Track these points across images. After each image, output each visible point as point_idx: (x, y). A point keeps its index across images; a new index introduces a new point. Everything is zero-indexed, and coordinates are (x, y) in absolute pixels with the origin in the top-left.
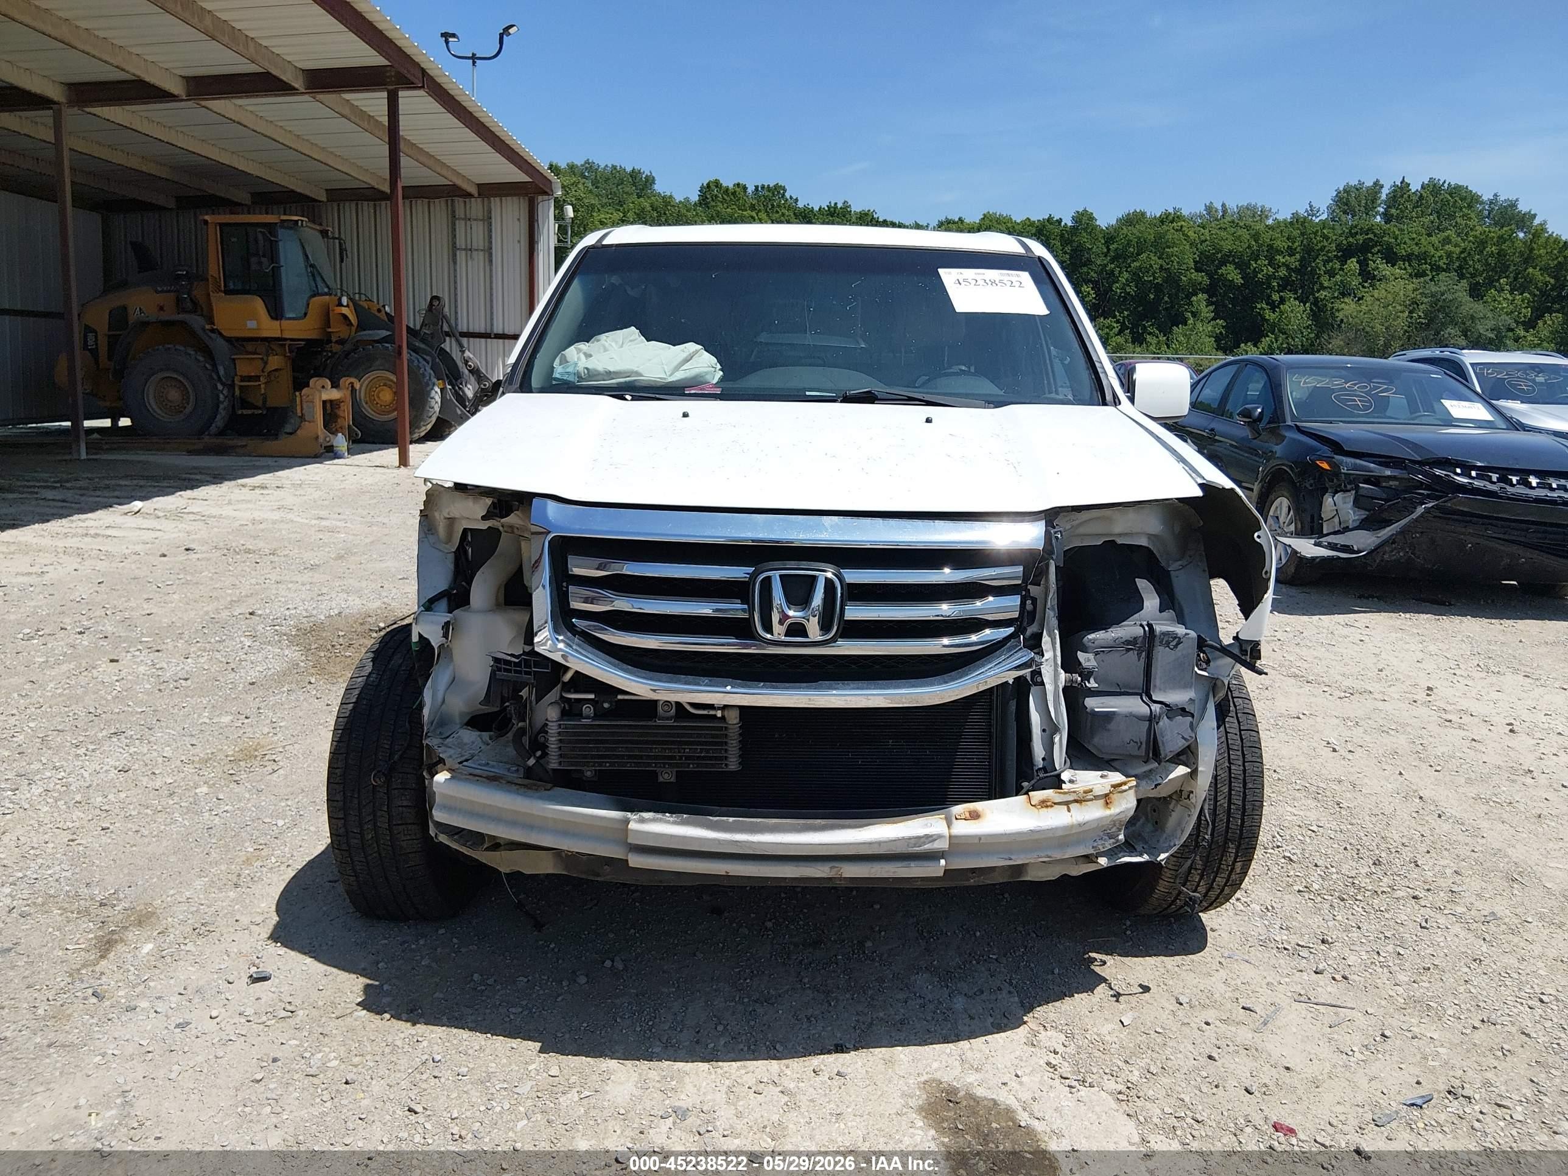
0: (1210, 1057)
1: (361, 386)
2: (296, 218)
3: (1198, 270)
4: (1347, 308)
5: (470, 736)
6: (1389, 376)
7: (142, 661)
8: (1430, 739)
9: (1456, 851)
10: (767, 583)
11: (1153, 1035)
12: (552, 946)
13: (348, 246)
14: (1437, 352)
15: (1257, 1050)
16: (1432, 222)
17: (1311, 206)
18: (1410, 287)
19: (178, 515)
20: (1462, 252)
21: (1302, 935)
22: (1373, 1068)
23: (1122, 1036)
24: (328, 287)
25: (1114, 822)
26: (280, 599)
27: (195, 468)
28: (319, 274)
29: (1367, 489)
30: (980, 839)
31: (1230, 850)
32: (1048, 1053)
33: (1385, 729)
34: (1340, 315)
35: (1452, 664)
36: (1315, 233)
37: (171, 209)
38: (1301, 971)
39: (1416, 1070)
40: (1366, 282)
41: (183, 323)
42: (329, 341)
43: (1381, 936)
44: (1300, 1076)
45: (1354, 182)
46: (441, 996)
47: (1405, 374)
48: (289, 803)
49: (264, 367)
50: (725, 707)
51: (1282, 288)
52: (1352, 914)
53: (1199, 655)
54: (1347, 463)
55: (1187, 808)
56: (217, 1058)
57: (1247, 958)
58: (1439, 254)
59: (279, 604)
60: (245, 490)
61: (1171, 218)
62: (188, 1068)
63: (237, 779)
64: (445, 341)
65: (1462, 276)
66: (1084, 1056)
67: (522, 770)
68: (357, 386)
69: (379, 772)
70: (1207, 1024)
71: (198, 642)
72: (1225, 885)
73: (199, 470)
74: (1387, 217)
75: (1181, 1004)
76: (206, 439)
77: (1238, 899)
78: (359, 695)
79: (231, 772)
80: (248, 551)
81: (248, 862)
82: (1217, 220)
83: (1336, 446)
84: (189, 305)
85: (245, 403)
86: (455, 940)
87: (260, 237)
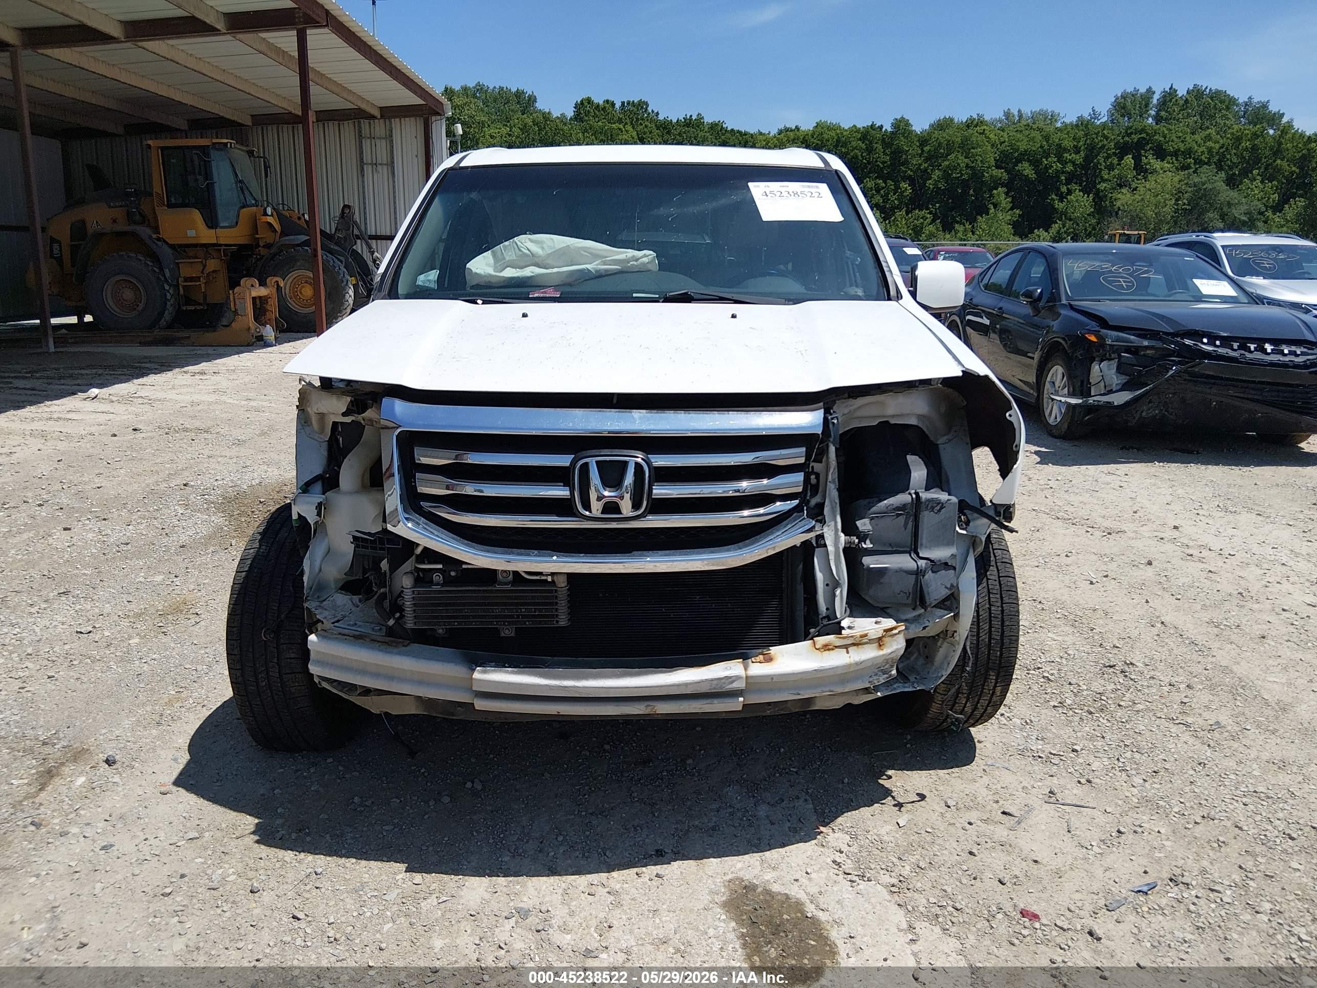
0: (971, 853)
1: (285, 284)
2: (225, 141)
3: (998, 167)
4: (1123, 198)
5: (342, 600)
6: (1149, 259)
7: (90, 529)
8: (1174, 571)
9: (1190, 669)
10: (585, 468)
11: (924, 834)
12: (422, 771)
13: (272, 163)
14: (1193, 237)
15: (1010, 846)
16: (1196, 123)
17: (1094, 111)
18: (1176, 179)
19: (129, 399)
20: (1221, 148)
21: (1055, 745)
22: (1108, 860)
23: (898, 836)
24: (255, 199)
25: (887, 660)
26: (210, 471)
27: (146, 357)
28: (247, 188)
29: (1127, 357)
30: (772, 679)
31: (991, 677)
32: (835, 852)
33: (1136, 563)
34: (1118, 204)
35: (1197, 505)
36: (1097, 134)
37: (121, 135)
38: (1052, 776)
39: (1144, 861)
40: (1140, 175)
41: (134, 234)
42: (258, 246)
43: (1121, 744)
44: (1046, 868)
45: (1130, 89)
46: (326, 817)
47: (1162, 257)
48: (207, 651)
49: (203, 270)
50: (553, 574)
51: (1068, 181)
52: (1098, 726)
53: (960, 517)
54: (1111, 336)
55: (953, 645)
56: (134, 875)
57: (1006, 765)
58: (1201, 150)
59: (209, 475)
60: (188, 376)
61: (975, 123)
62: (108, 885)
63: (165, 630)
64: (356, 244)
65: (1220, 168)
66: (864, 854)
67: (384, 628)
68: (282, 284)
69: (269, 629)
70: (970, 824)
71: (139, 511)
72: (988, 705)
73: (150, 359)
74: (1158, 119)
75: (949, 807)
76: (156, 332)
77: (1002, 715)
78: (251, 564)
79: (161, 624)
80: (186, 430)
81: (170, 703)
82: (1014, 123)
83: (1102, 322)
84: (138, 217)
85: (188, 301)
86: (341, 768)
87: (195, 158)
